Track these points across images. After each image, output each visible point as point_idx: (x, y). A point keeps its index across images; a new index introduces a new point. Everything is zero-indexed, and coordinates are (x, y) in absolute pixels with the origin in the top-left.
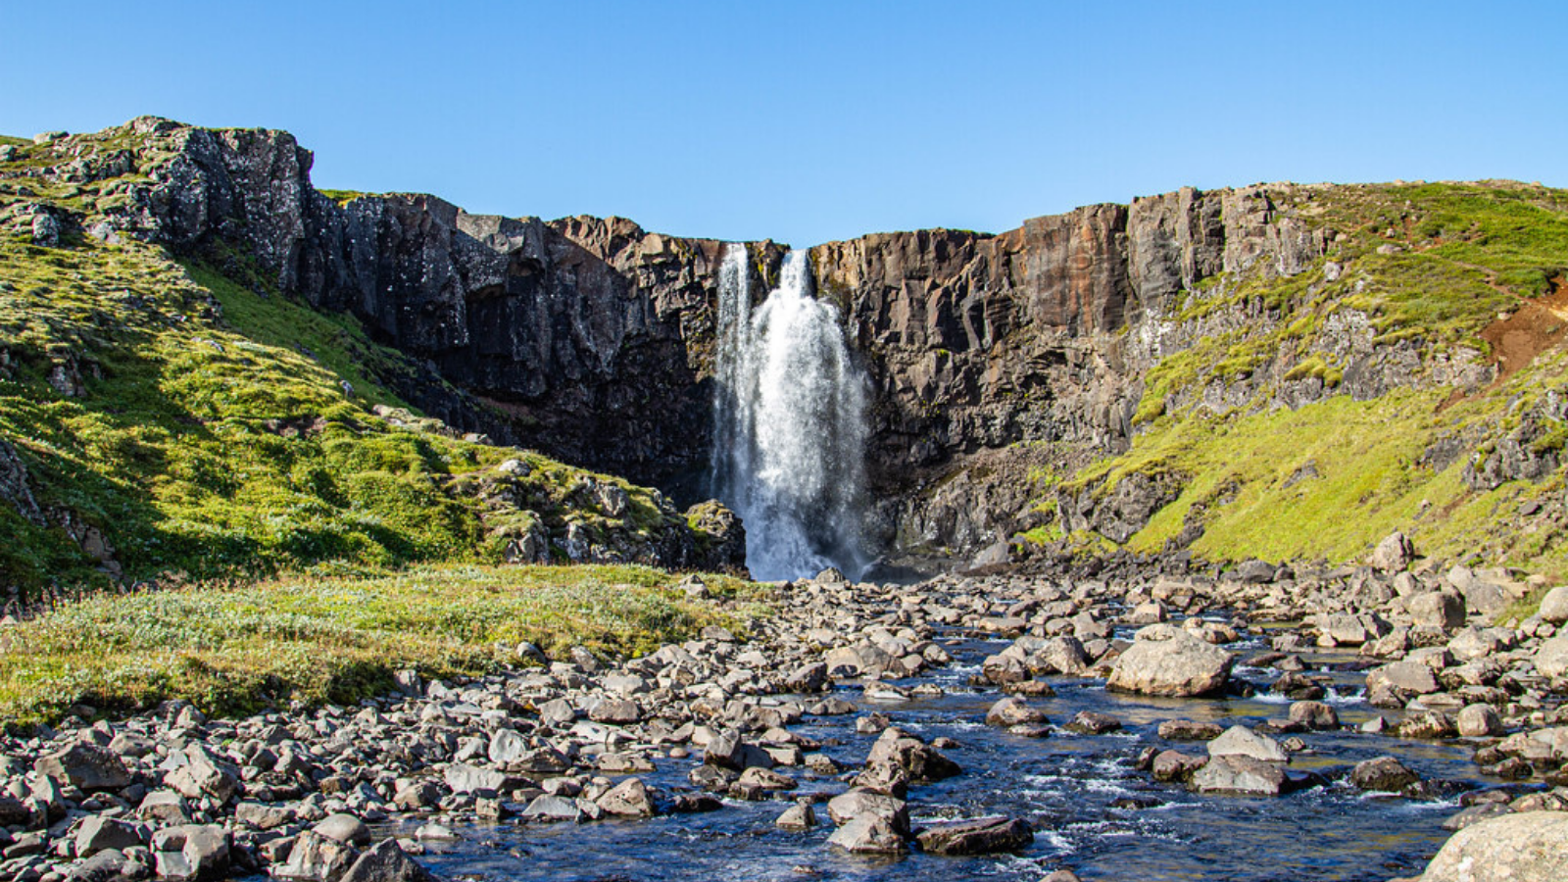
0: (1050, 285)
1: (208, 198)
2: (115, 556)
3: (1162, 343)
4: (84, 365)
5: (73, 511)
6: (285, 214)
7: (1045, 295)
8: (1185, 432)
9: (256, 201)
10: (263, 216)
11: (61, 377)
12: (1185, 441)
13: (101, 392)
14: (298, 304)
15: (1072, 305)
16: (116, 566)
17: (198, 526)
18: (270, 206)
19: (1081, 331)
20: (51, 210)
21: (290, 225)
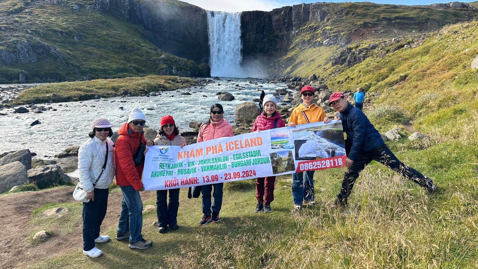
0: (277, 22)
1: (110, 2)
2: (80, 72)
3: (296, 34)
4: (81, 36)
5: (72, 64)
6: (126, 5)
7: (276, 24)
8: (296, 52)
9: (120, 2)
10: (121, 5)
11: (76, 38)
12: (296, 53)
13: (84, 41)
14: (129, 23)
15: (281, 26)
16: (80, 74)
17: (98, 67)
18: (123, 4)
19: (282, 31)
20: (78, 4)
21: (127, 7)
